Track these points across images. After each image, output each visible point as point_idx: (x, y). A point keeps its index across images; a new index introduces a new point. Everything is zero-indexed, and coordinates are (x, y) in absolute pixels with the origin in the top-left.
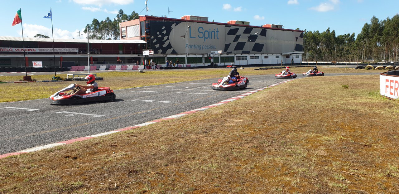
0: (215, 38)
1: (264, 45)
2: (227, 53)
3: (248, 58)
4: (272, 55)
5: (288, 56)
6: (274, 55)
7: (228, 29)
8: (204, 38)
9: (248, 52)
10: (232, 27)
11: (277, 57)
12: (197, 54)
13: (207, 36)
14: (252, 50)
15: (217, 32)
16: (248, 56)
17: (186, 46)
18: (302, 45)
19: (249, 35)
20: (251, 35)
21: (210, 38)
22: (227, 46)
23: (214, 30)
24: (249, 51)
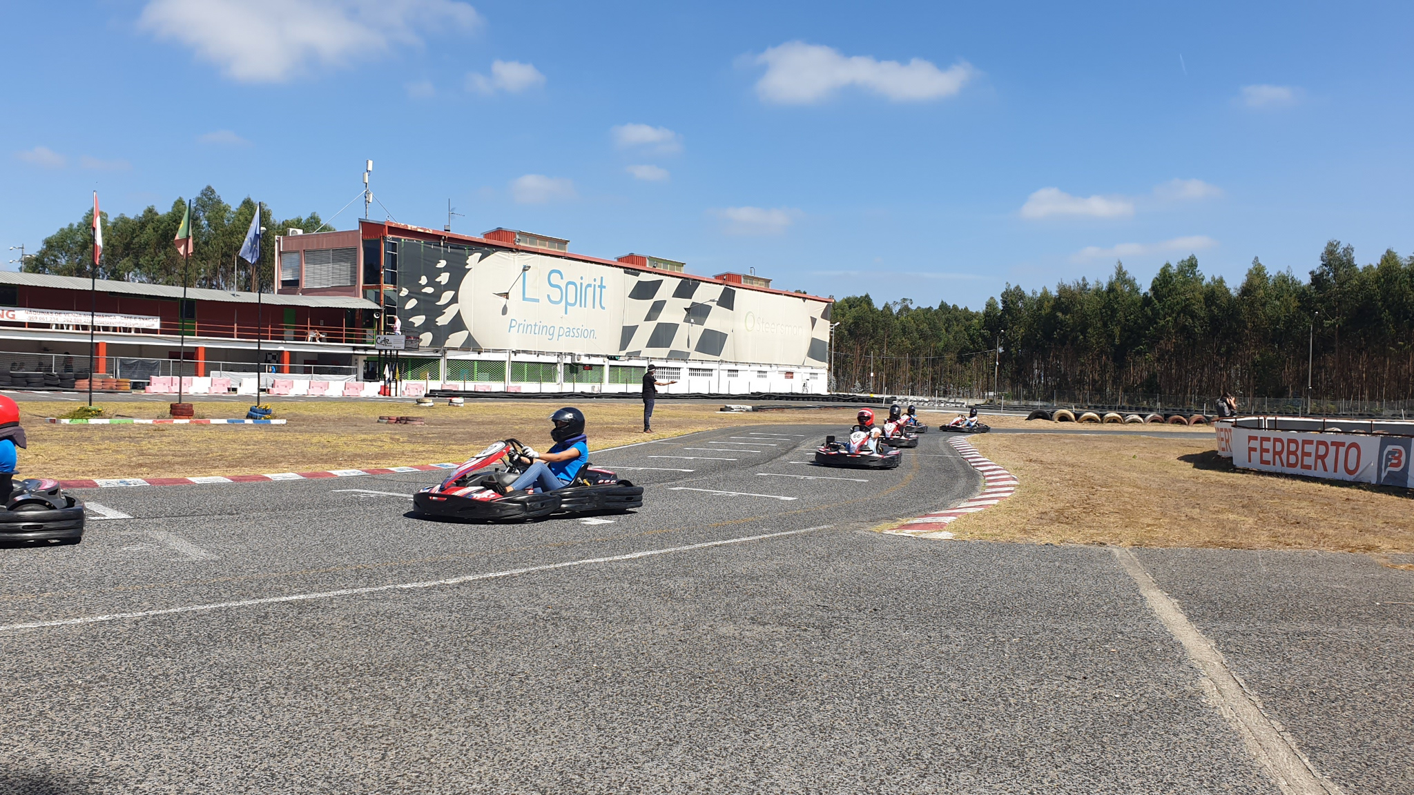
0: (594, 307)
1: (727, 335)
2: (628, 354)
3: (684, 373)
4: (746, 367)
5: (789, 375)
6: (753, 367)
7: (632, 281)
8: (563, 303)
9: (683, 356)
10: (645, 277)
11: (762, 373)
12: (542, 353)
13: (571, 300)
14: (696, 350)
15: (601, 287)
16: (684, 368)
17: (511, 327)
18: (828, 341)
19: (687, 303)
20: (693, 303)
21: (581, 306)
22: (628, 333)
23: (593, 283)
24: (685, 351)
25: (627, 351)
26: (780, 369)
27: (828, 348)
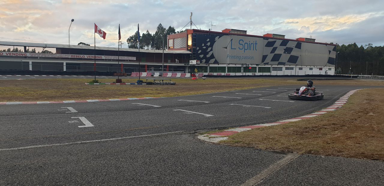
0: (253, 50)
1: (298, 57)
2: (264, 64)
3: (284, 69)
4: (305, 67)
5: (321, 69)
6: (308, 67)
7: (266, 41)
8: (243, 49)
9: (284, 64)
10: (270, 40)
11: (311, 69)
12: (237, 64)
13: (246, 48)
14: (288, 62)
15: (256, 44)
16: (284, 67)
17: (227, 57)
18: (335, 58)
19: (285, 47)
20: (287, 47)
21: (249, 50)
22: (264, 57)
23: (253, 43)
24: (284, 62)
25: (264, 63)
26: (318, 67)
27: (335, 60)
